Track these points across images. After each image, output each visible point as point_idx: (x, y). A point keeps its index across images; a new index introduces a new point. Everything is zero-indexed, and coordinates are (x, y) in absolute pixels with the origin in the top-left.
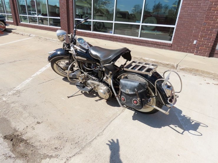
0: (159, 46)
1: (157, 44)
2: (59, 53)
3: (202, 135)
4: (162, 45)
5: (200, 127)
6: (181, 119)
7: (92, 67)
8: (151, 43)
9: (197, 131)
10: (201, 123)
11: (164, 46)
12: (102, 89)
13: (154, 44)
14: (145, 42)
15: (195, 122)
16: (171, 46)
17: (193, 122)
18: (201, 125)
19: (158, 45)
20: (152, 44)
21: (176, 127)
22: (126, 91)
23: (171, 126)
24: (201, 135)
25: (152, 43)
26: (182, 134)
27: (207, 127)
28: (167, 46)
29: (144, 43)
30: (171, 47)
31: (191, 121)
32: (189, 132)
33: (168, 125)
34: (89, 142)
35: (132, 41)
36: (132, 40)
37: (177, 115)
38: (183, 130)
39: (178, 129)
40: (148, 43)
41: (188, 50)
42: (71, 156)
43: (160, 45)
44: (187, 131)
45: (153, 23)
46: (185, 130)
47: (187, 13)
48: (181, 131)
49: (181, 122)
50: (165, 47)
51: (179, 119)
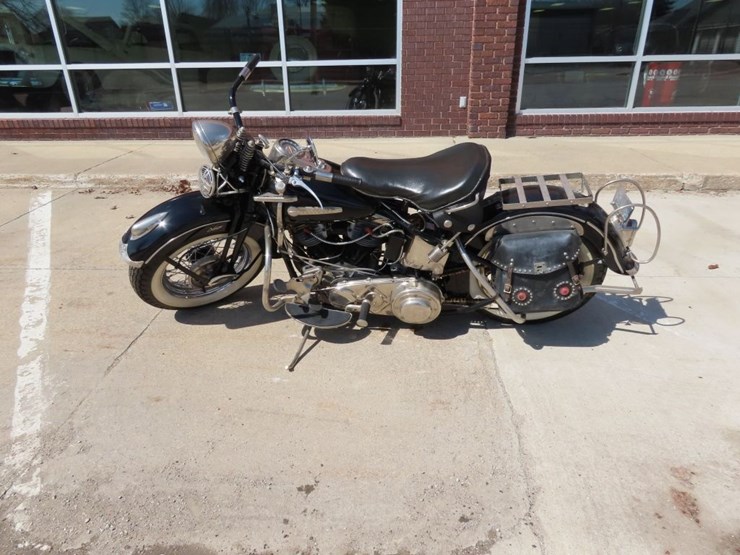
0: (363, 130)
1: (357, 123)
3: (684, 321)
4: (372, 126)
5: (663, 306)
8: (335, 123)
9: (668, 315)
10: (656, 297)
11: (379, 128)
12: (411, 297)
13: (348, 126)
14: (312, 123)
15: (644, 299)
16: (398, 123)
17: (640, 300)
18: (660, 300)
19: (359, 126)
20: (338, 126)
21: (629, 324)
22: (536, 269)
23: (619, 326)
24: (681, 320)
25: (340, 122)
26: (654, 333)
27: (672, 300)
28: (389, 125)
29: (310, 126)
30: (400, 125)
31: (638, 301)
32: (660, 324)
33: (611, 327)
35: (267, 127)
36: (265, 124)
38: (648, 326)
39: (635, 326)
40: (326, 126)
41: (449, 127)
43: (365, 126)
44: (656, 324)
46: (650, 324)
47: (422, 18)
48: (646, 328)
49: (624, 310)
50: (382, 130)
51: (613, 304)
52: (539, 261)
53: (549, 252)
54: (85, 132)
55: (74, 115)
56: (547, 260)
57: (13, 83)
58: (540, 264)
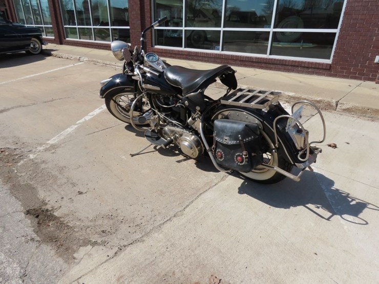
0: (306, 70)
1: (303, 65)
2: (118, 81)
3: (367, 223)
4: (311, 68)
5: (366, 210)
6: (331, 194)
7: (170, 103)
8: (290, 64)
9: (359, 216)
10: (369, 204)
11: (316, 70)
12: (187, 140)
13: (297, 66)
14: (278, 62)
15: (357, 201)
16: (328, 68)
17: (353, 200)
18: (370, 206)
19: (304, 67)
20: (291, 66)
21: (318, 208)
22: (224, 140)
23: (309, 205)
24: (365, 223)
25: (293, 64)
26: (328, 219)
28: (322, 69)
29: (277, 64)
30: (329, 70)
31: (350, 200)
32: (342, 217)
33: (304, 204)
34: (158, 224)
35: (256, 62)
36: (254, 60)
37: (323, 187)
38: (331, 214)
39: (321, 211)
40: (285, 65)
41: (363, 74)
42: (126, 244)
43: (308, 68)
44: (339, 216)
45: (297, 27)
46: (334, 214)
48: (327, 214)
49: (329, 200)
50: (318, 71)
51: (327, 194)
52: (226, 136)
53: (232, 133)
54: (184, 56)
55: (182, 49)
56: (230, 136)
57: (176, 35)
58: (227, 138)
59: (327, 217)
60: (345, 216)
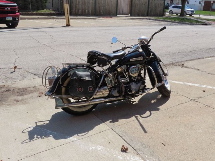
3: (22, 132)
5: (28, 137)
6: (48, 132)
9: (28, 133)
10: (29, 142)
15: (35, 139)
18: (28, 140)
21: (44, 124)
24: (23, 132)
26: (36, 123)
27: (22, 143)
31: (38, 136)
32: (33, 127)
37: (55, 133)
38: (37, 125)
44: (34, 126)
46: (36, 126)
49: (45, 130)
51: (49, 131)
59: (37, 123)
60: (32, 128)
